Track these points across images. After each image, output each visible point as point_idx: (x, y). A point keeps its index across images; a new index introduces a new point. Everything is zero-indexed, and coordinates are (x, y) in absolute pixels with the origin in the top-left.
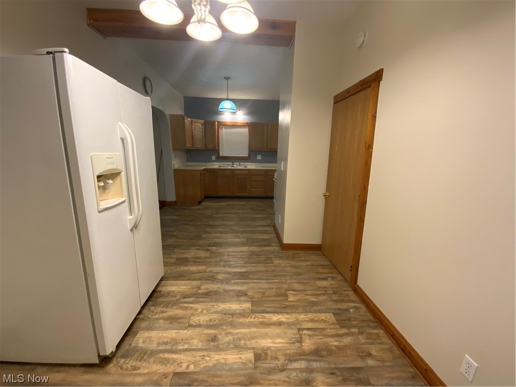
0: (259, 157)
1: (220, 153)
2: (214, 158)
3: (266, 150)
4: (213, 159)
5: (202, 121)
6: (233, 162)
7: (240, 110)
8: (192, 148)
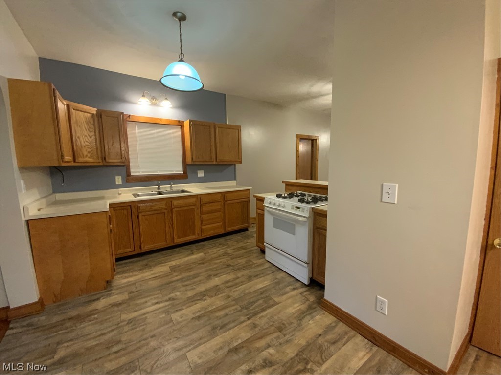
0: (201, 174)
1: (131, 171)
2: (119, 180)
3: (214, 163)
4: (117, 183)
5: (94, 110)
6: (159, 185)
7: (166, 99)
8: (73, 164)
